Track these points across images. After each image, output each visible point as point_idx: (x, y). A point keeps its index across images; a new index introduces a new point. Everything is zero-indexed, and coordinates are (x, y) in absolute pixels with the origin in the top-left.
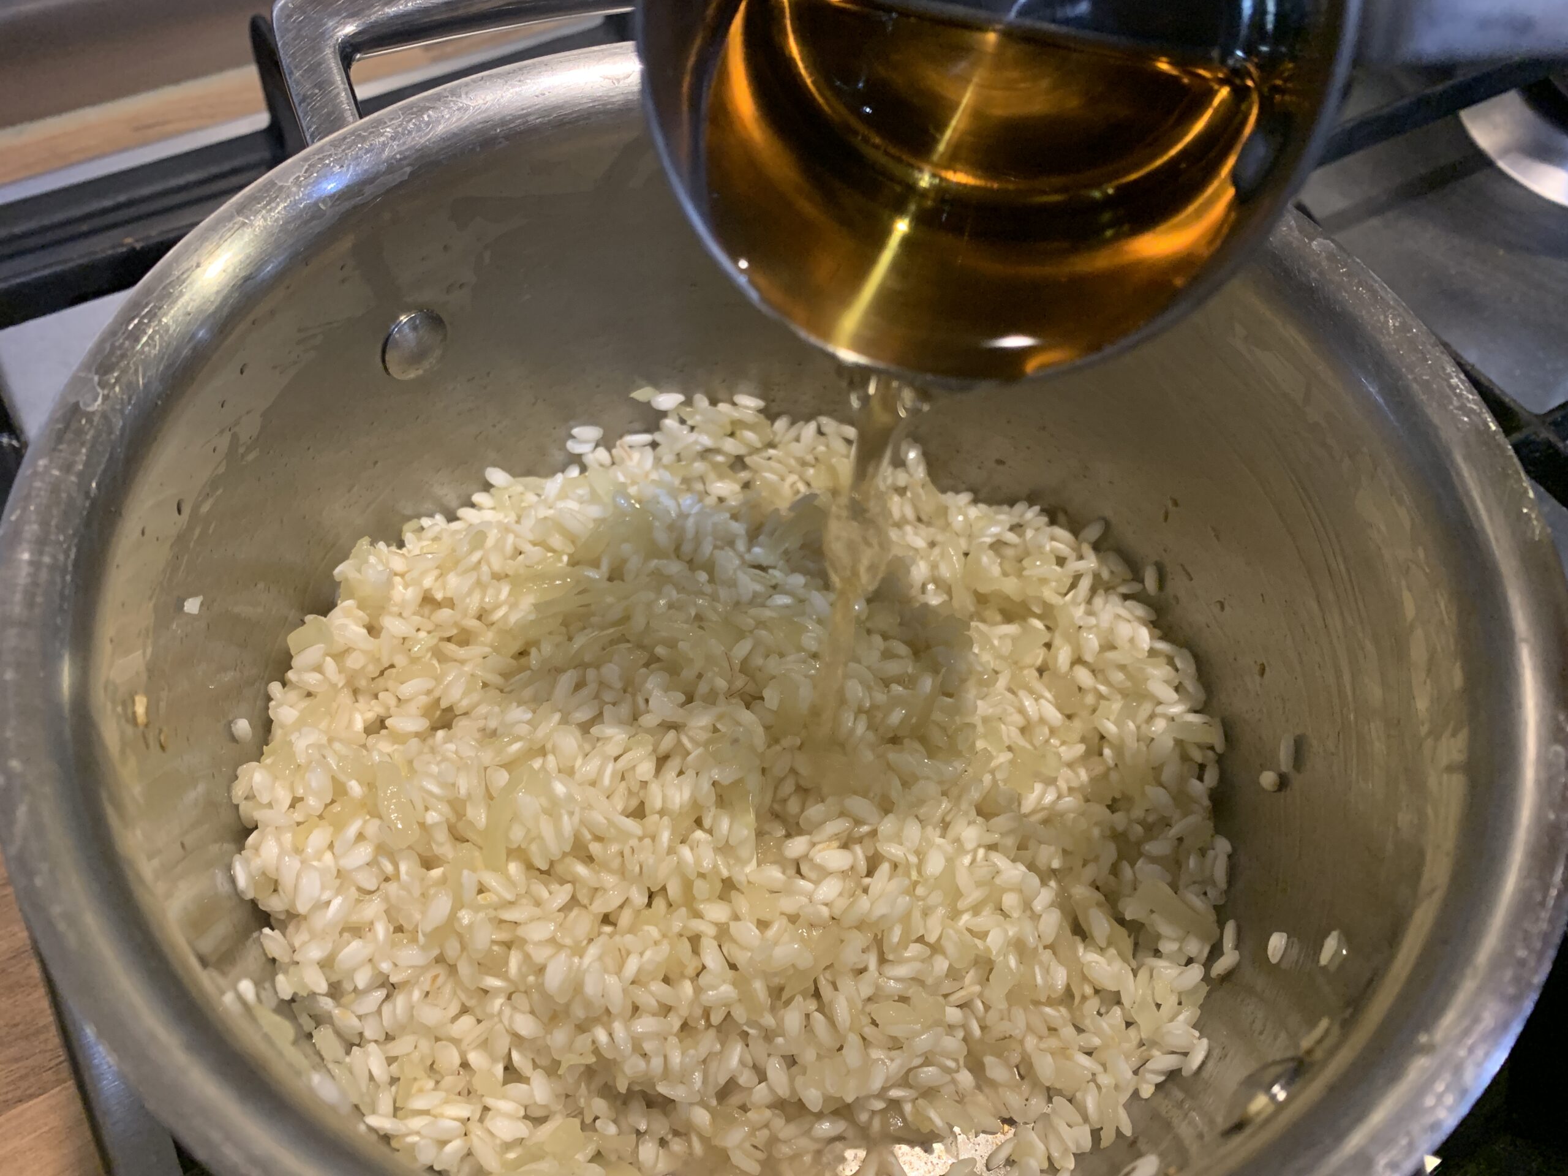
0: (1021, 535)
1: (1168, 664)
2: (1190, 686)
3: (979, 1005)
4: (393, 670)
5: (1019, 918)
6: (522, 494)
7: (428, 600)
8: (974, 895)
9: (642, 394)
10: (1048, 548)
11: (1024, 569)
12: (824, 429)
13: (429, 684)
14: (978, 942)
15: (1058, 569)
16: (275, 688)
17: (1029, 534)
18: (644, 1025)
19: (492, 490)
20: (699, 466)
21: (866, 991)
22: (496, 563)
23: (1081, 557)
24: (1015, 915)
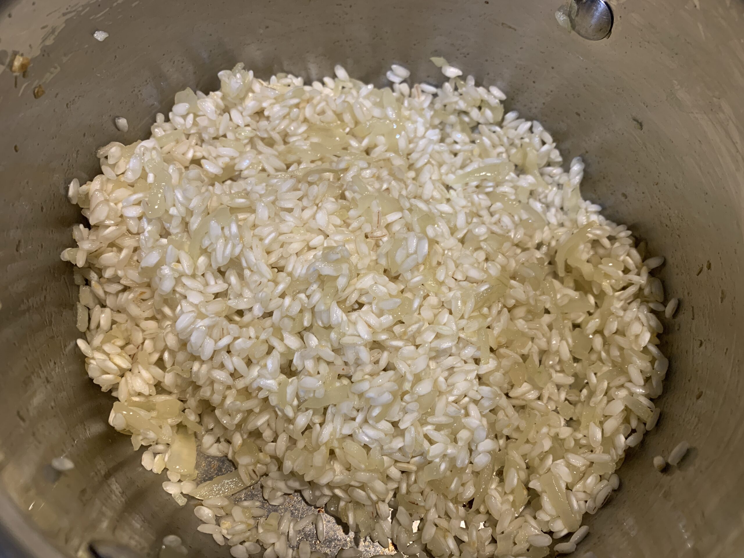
0: (612, 244)
1: (650, 362)
2: (654, 382)
3: (413, 478)
4: (224, 139)
5: (462, 447)
6: (351, 89)
7: (260, 113)
8: (442, 419)
9: (438, 61)
10: (622, 258)
11: (601, 263)
12: (534, 130)
13: (235, 154)
14: (426, 443)
15: (621, 273)
16: (160, 117)
17: (617, 244)
18: (220, 375)
19: (336, 79)
20: (453, 118)
21: (346, 431)
22: (308, 112)
23: (638, 274)
24: (460, 443)
